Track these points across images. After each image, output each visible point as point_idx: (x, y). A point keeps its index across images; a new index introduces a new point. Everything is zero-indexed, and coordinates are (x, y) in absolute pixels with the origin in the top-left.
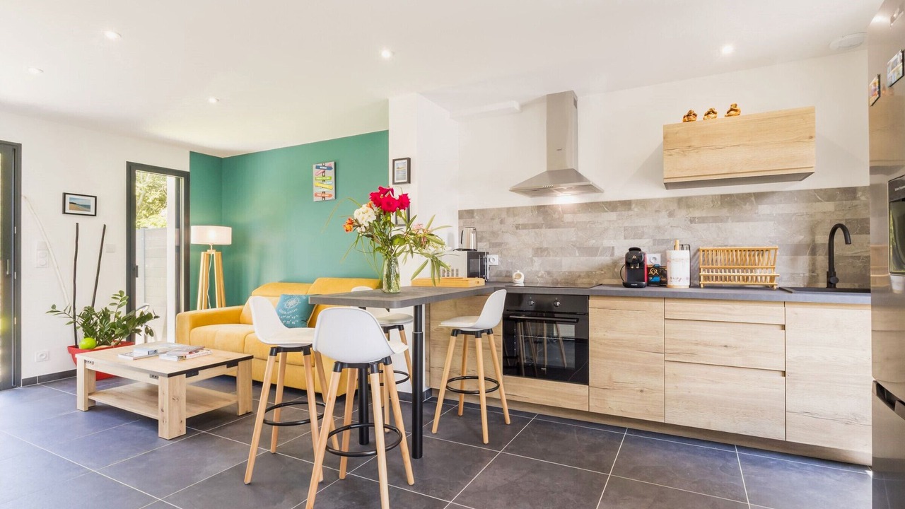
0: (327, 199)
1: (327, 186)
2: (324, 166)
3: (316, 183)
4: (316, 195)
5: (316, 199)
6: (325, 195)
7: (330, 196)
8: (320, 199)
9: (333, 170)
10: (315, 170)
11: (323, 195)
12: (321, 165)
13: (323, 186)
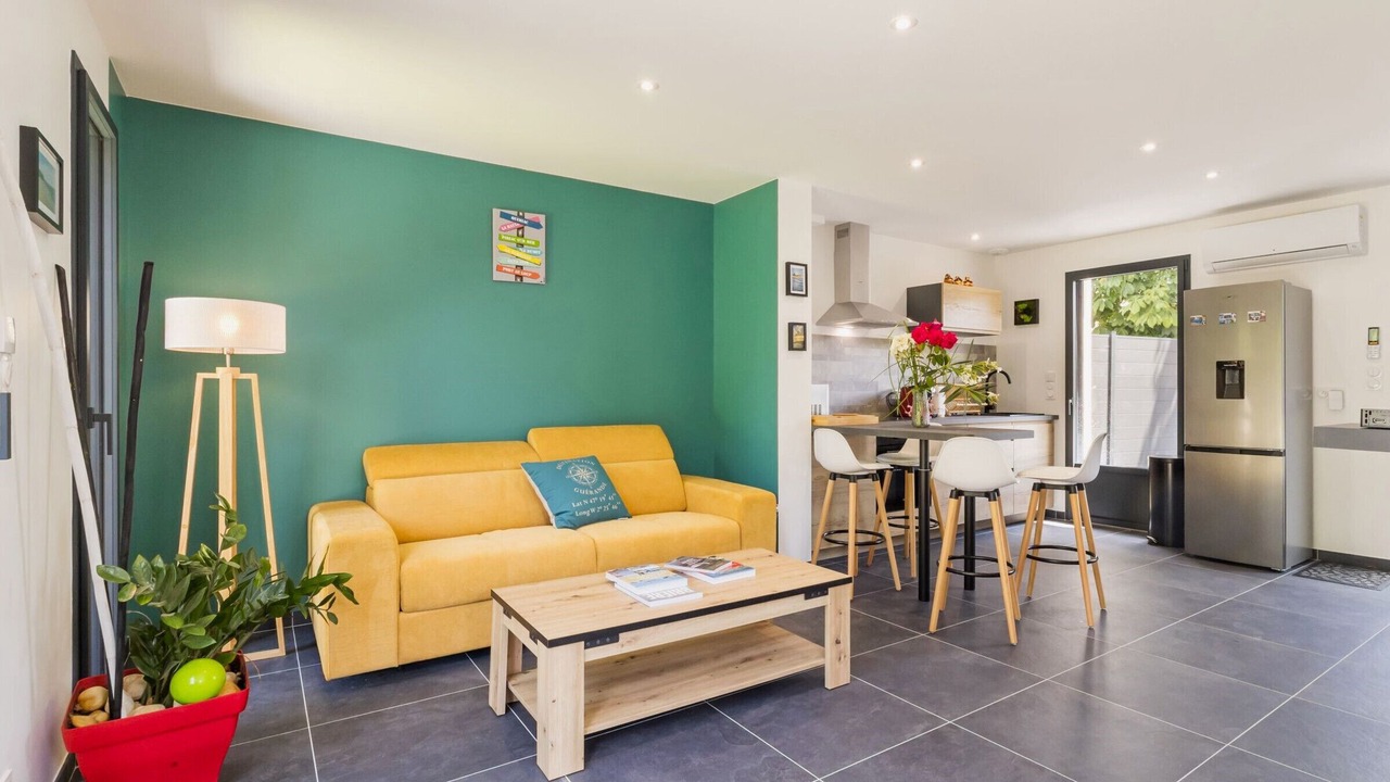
0: (525, 280)
1: (529, 258)
2: (523, 217)
3: (498, 245)
4: (500, 268)
5: (497, 276)
6: (523, 274)
7: (535, 276)
8: (512, 278)
9: (543, 230)
10: (497, 221)
11: (518, 272)
12: (515, 213)
13: (518, 254)
